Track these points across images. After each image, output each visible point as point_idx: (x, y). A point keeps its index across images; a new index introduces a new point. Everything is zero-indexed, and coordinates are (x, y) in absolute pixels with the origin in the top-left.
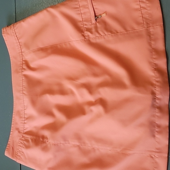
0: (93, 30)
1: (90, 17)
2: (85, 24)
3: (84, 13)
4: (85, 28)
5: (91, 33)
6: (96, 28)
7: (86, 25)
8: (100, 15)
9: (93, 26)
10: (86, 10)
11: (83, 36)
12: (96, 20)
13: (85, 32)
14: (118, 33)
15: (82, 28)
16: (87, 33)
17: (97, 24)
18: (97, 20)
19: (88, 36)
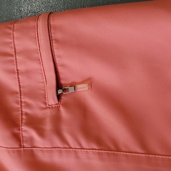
0: (48, 127)
1: (42, 84)
2: (25, 102)
3: (27, 73)
4: (26, 114)
5: (41, 133)
6: (57, 119)
7: (28, 106)
8: (73, 85)
9: (48, 112)
10: (34, 66)
11: (17, 137)
12: (59, 97)
13: (24, 128)
14: (118, 150)
15: (16, 113)
16: (28, 132)
17: (62, 109)
18: (63, 97)
19: (31, 140)
